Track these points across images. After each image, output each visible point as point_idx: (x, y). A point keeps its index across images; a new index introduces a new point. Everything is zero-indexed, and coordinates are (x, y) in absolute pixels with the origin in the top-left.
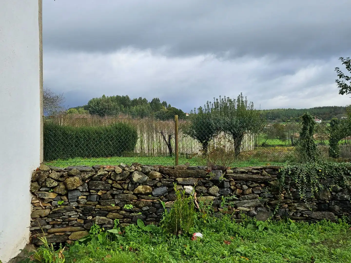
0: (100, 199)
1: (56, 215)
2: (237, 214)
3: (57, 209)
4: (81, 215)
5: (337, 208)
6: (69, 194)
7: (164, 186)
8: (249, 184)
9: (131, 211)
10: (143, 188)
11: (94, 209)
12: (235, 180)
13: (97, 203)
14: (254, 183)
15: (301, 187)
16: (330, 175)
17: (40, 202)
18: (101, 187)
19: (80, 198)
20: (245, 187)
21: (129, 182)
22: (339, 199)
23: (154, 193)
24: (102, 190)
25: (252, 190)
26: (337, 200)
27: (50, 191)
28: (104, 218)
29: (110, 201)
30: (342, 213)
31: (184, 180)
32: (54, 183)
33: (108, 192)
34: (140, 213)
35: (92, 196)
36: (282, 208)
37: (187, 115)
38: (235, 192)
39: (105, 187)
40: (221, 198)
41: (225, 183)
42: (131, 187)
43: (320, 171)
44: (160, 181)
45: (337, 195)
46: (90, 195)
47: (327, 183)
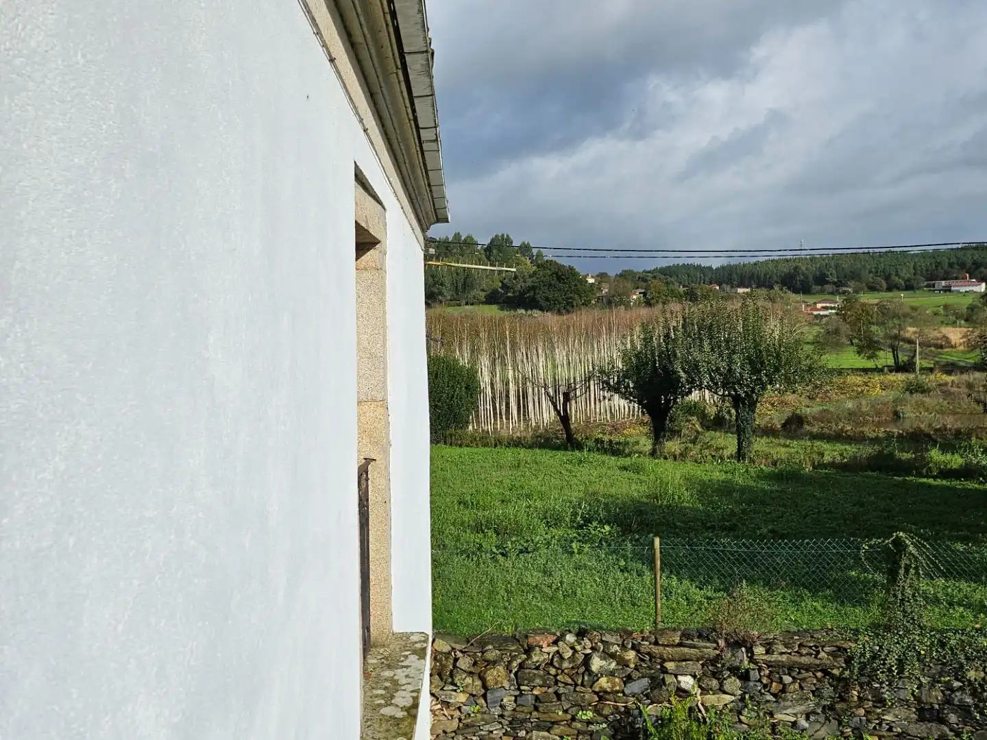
0: (536, 701)
1: (470, 730)
2: (774, 726)
3: (469, 721)
4: (509, 729)
5: (953, 718)
6: (488, 695)
7: (643, 677)
8: (794, 674)
9: (589, 723)
10: (608, 682)
11: (529, 719)
12: (769, 667)
13: (532, 709)
14: (804, 672)
15: (887, 683)
16: (941, 660)
17: (444, 709)
18: (538, 681)
19: (505, 700)
20: (787, 679)
21: (584, 672)
22: (956, 702)
23: (627, 691)
24: (541, 686)
25: (800, 684)
26: (954, 705)
27: (458, 691)
28: (546, 734)
29: (555, 705)
30: (963, 728)
31: (677, 666)
32: (467, 678)
33: (551, 690)
34: (605, 725)
35: (523, 698)
36: (855, 716)
37: (591, 281)
38: (768, 688)
39: (544, 681)
40: (745, 698)
41: (752, 673)
42: (588, 681)
43: (923, 652)
44: (636, 668)
45: (953, 696)
46: (521, 695)
47: (935, 674)
